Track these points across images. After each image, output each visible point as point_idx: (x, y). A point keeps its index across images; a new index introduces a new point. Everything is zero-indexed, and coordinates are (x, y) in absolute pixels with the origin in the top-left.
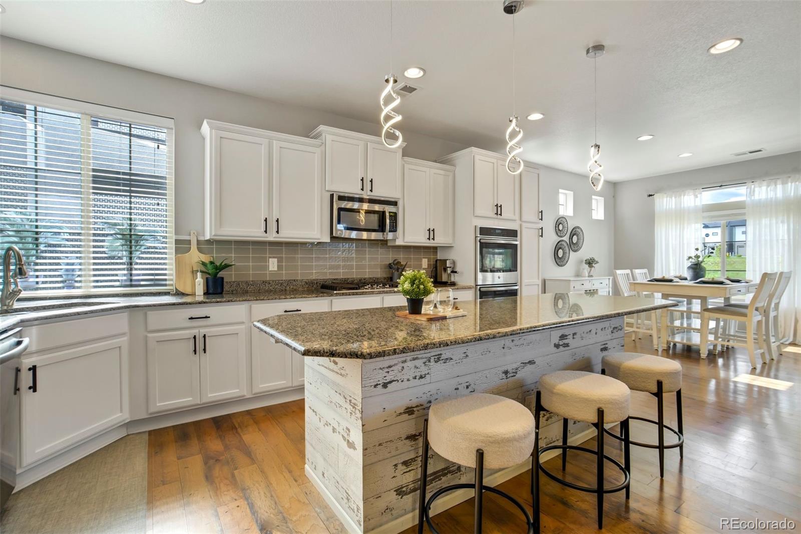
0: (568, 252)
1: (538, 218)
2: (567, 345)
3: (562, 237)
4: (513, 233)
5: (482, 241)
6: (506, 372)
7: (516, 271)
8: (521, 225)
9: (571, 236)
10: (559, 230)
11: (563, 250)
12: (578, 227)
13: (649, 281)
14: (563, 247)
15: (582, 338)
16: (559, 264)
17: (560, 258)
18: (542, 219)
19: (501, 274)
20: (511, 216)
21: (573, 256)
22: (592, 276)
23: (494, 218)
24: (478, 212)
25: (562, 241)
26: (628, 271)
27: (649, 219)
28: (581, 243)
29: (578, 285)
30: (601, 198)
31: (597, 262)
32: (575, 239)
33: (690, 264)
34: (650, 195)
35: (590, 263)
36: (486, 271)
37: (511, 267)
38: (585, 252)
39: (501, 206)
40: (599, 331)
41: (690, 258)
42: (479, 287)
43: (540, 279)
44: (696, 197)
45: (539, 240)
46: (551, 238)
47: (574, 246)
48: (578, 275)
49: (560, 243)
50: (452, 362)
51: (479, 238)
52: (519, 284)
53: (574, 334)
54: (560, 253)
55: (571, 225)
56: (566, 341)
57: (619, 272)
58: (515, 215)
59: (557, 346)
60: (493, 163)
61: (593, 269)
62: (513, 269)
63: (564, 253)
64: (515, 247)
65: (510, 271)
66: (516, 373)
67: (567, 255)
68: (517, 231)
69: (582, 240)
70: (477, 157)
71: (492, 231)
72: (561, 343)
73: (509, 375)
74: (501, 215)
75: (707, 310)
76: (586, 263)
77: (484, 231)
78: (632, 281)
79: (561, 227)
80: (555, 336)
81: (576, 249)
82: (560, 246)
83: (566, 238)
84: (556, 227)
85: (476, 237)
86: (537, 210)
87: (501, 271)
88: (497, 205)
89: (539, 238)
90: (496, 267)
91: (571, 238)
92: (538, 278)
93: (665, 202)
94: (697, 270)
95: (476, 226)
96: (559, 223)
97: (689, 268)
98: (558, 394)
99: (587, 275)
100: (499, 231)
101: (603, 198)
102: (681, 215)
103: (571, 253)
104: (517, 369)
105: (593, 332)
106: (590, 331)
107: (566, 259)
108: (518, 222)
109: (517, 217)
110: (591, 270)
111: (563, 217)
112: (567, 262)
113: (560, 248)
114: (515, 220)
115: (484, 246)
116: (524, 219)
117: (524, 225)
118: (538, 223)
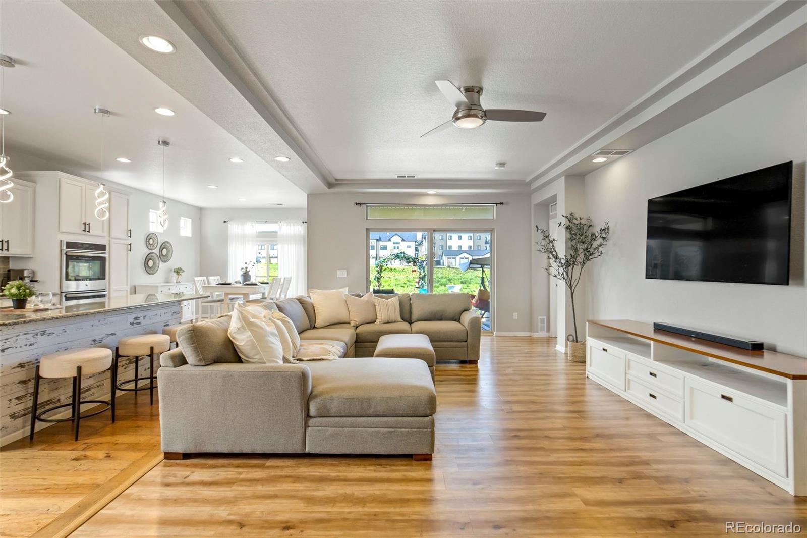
0: (158, 262)
1: (127, 235)
2: (140, 323)
3: (152, 250)
4: (102, 248)
5: (68, 254)
6: (94, 341)
7: (105, 279)
8: (110, 241)
9: (161, 249)
10: (150, 244)
11: (153, 261)
12: (168, 242)
13: (218, 285)
14: (153, 258)
15: (150, 319)
16: (150, 272)
17: (150, 268)
18: (130, 237)
19: (88, 282)
20: (100, 233)
21: (163, 267)
22: (179, 282)
23: (82, 234)
24: (63, 228)
25: (152, 253)
26: (204, 278)
27: (224, 240)
28: (170, 255)
29: (165, 290)
30: (188, 219)
31: (184, 271)
32: (164, 252)
33: (242, 273)
34: (225, 222)
35: (178, 271)
36: (70, 280)
37: (99, 275)
38: (173, 263)
39: (89, 224)
40: (163, 315)
41: (242, 269)
42: (64, 294)
43: (129, 285)
44: (253, 227)
45: (127, 254)
46: (141, 251)
47: (164, 258)
48: (167, 281)
49: (150, 255)
50: (54, 335)
51: (65, 251)
52: (107, 290)
53: (144, 317)
54: (151, 263)
55: (161, 240)
56: (138, 321)
57: (196, 279)
58: (103, 232)
59: (132, 324)
60: (81, 187)
61: (180, 276)
62: (101, 277)
63: (154, 264)
64: (103, 260)
65: (99, 279)
66: (102, 340)
67: (157, 265)
68: (105, 246)
69: (171, 253)
70: (63, 180)
71: (79, 245)
72: (135, 322)
73: (96, 342)
74: (89, 232)
75: (249, 302)
76: (174, 272)
77: (70, 245)
78: (207, 285)
79: (151, 242)
80: (131, 318)
81: (165, 260)
82: (150, 258)
83: (156, 251)
84: (146, 241)
85: (61, 250)
86: (126, 227)
87: (88, 279)
88: (85, 223)
89: (127, 252)
90: (81, 275)
91: (161, 250)
92: (127, 285)
93: (234, 228)
94: (246, 276)
95: (61, 241)
96: (150, 239)
97: (242, 275)
98: (128, 344)
99: (175, 281)
100: (87, 246)
101: (190, 220)
102: (243, 238)
103: (161, 263)
104: (102, 338)
105: (159, 314)
106: (156, 315)
107: (157, 268)
108: (107, 238)
109: (106, 234)
110: (178, 277)
111: (153, 233)
112: (157, 271)
113: (150, 259)
114: (105, 237)
115: (69, 258)
116: (113, 235)
117: (113, 241)
118: (128, 239)
